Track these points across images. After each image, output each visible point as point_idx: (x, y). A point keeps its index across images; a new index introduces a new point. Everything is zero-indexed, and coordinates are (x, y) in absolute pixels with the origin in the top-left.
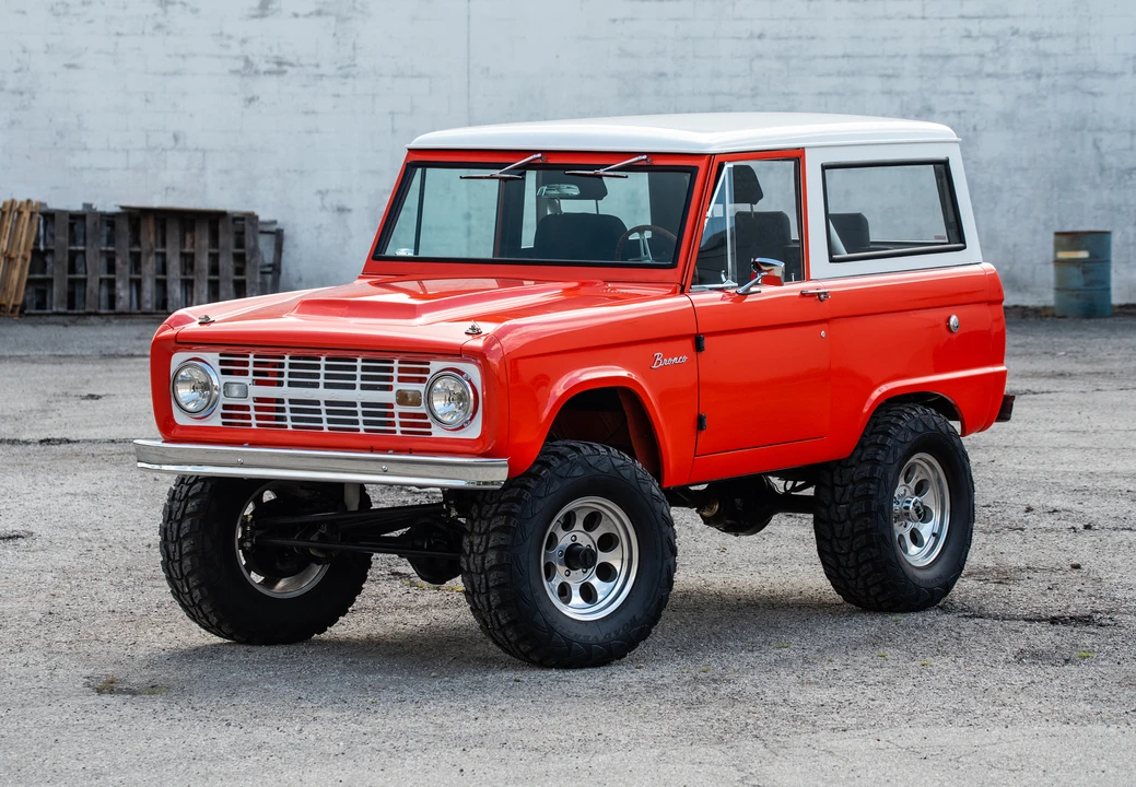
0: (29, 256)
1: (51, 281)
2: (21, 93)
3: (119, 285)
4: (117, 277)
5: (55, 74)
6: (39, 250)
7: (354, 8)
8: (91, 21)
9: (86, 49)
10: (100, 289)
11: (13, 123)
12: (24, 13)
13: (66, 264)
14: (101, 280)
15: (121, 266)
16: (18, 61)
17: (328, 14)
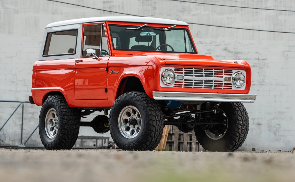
0: (167, 135)
1: (173, 142)
3: (193, 144)
4: (192, 142)
6: (170, 133)
7: (264, 65)
10: (187, 145)
13: (178, 138)
14: (188, 142)
15: (193, 138)
17: (256, 67)
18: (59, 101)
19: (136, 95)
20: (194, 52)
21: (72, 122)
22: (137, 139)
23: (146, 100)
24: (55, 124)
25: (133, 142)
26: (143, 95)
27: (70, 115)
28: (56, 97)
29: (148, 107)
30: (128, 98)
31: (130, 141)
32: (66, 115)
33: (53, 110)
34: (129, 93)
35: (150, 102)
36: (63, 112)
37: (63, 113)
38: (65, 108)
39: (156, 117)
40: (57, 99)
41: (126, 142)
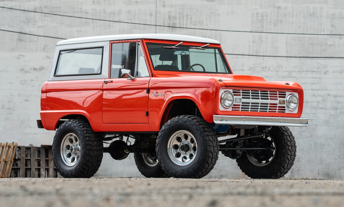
0: (13, 160)
1: (19, 169)
2: (10, 109)
3: (42, 170)
4: (41, 168)
5: (21, 103)
6: (16, 159)
8: (33, 86)
9: (31, 95)
10: (35, 172)
11: (7, 118)
12: (12, 83)
13: (25, 163)
14: (36, 168)
15: (42, 164)
16: (9, 99)
18: (81, 125)
19: (190, 119)
20: (227, 72)
21: (96, 148)
22: (192, 166)
23: (202, 124)
24: (75, 150)
25: (187, 169)
26: (197, 119)
27: (95, 141)
28: (77, 120)
29: (205, 132)
30: (180, 122)
31: (184, 168)
32: (91, 141)
33: (71, 135)
34: (181, 117)
35: (206, 127)
36: (87, 137)
37: (87, 139)
38: (89, 133)
39: (213, 142)
40: (79, 123)
41: (179, 170)
